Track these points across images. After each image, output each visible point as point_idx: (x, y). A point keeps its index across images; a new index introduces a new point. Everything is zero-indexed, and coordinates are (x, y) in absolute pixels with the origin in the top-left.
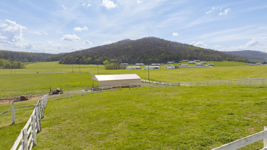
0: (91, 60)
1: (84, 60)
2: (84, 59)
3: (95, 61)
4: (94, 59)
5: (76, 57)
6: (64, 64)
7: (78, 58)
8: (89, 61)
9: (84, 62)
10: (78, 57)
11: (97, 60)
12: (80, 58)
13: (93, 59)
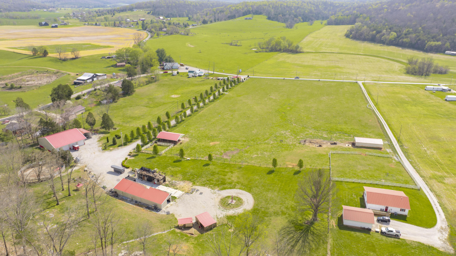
0: (395, 39)
1: (383, 37)
2: (384, 34)
3: (400, 41)
4: (400, 35)
5: (373, 31)
6: (352, 38)
7: (374, 32)
8: (390, 40)
9: (383, 41)
10: (375, 30)
11: (405, 40)
12: (378, 32)
13: (398, 37)
